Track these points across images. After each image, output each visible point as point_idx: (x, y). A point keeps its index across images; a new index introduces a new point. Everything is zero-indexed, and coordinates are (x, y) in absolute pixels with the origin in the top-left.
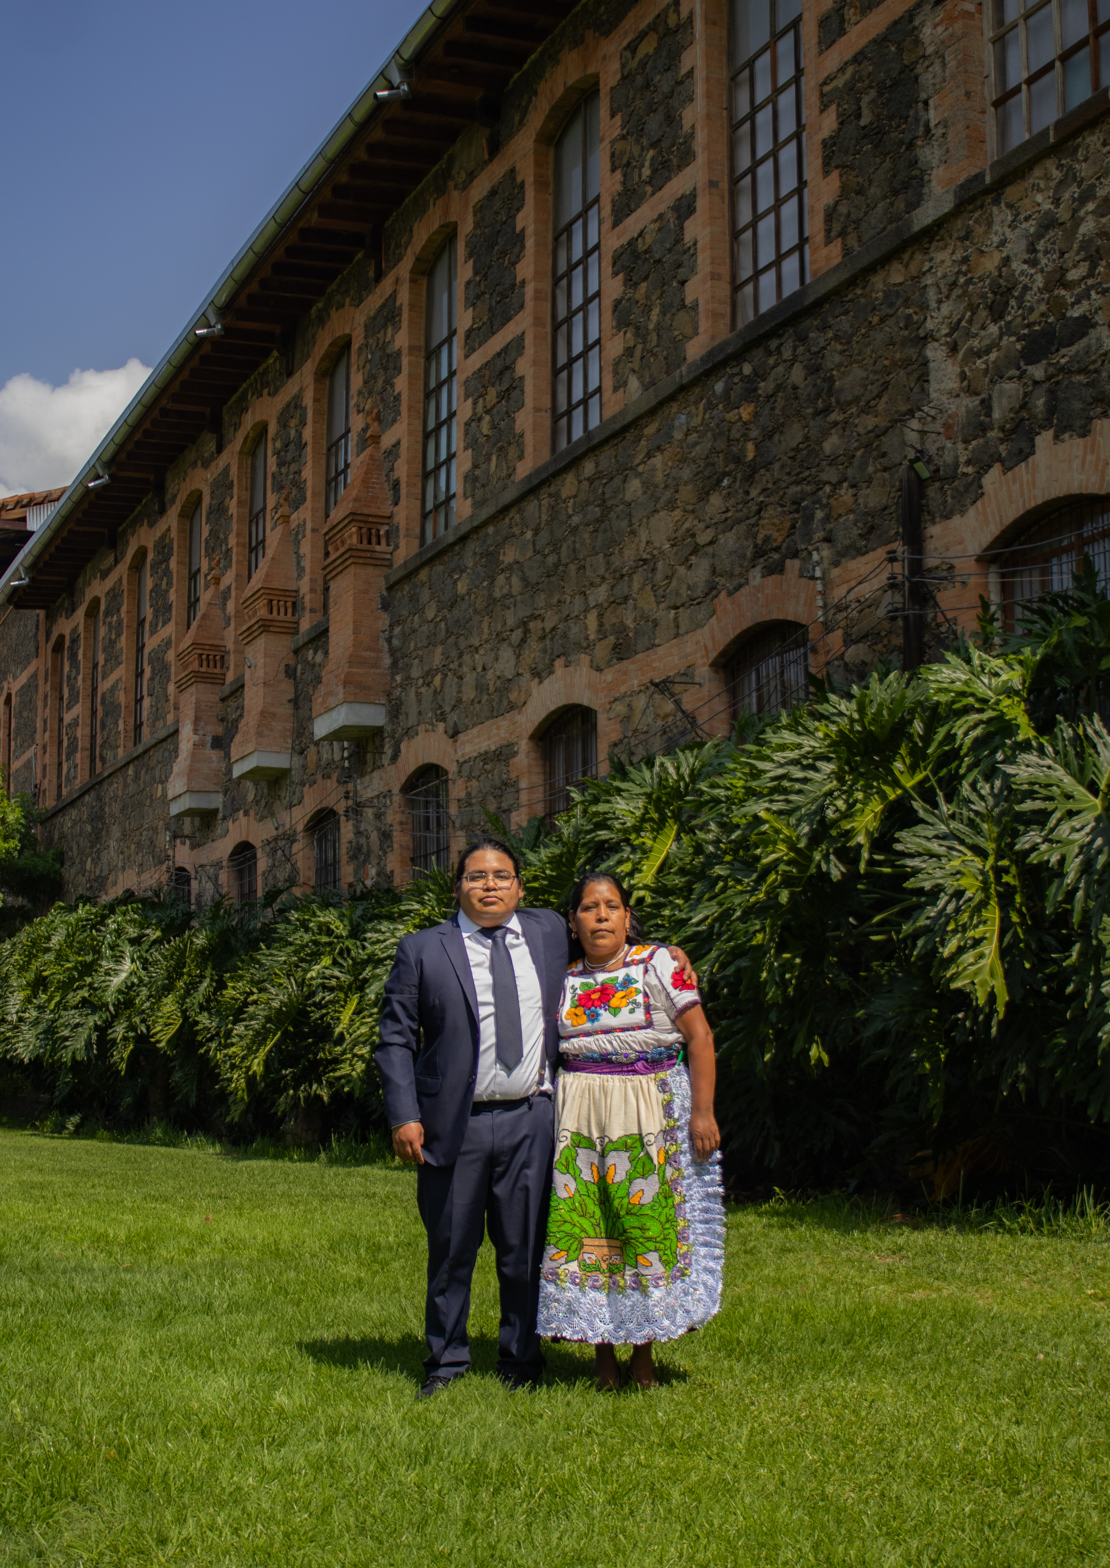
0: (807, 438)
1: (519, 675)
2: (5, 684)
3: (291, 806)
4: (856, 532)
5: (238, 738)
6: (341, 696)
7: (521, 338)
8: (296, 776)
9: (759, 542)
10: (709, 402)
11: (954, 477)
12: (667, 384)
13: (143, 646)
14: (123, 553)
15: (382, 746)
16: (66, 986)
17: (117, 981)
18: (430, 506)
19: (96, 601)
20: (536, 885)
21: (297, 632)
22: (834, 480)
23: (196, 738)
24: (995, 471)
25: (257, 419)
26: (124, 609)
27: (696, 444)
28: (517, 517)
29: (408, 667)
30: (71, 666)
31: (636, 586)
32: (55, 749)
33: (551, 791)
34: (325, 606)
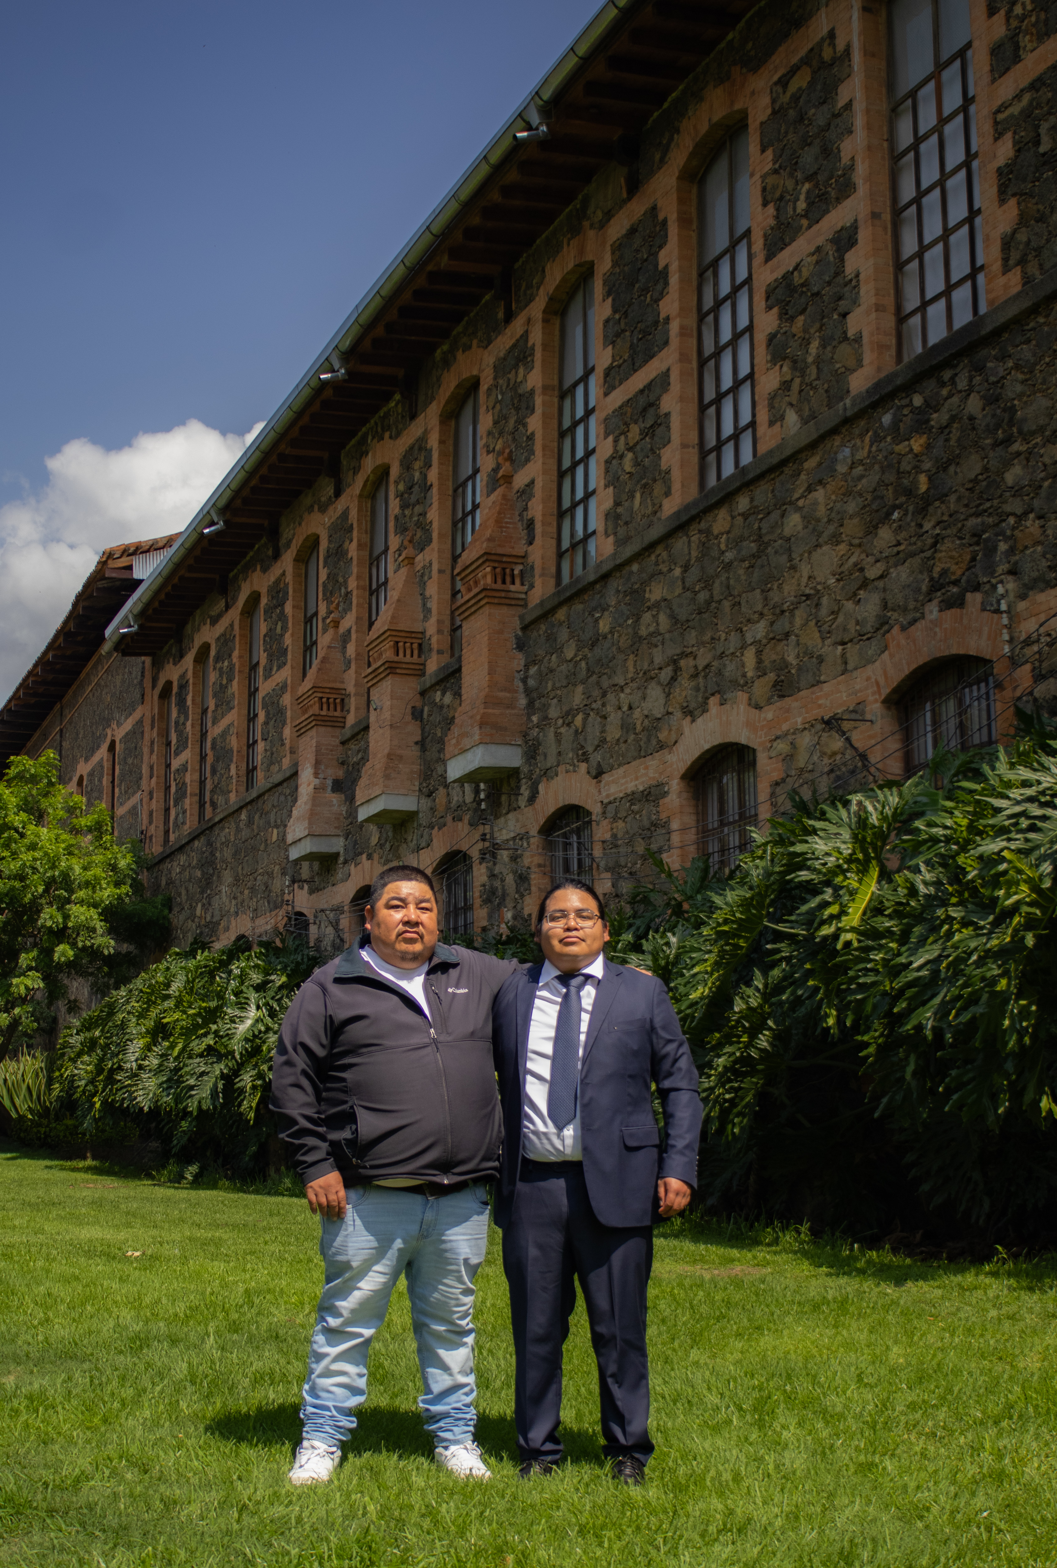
0: (986, 469)
1: (668, 713)
2: (109, 732)
3: (418, 849)
4: (1044, 564)
5: (363, 782)
6: (477, 737)
7: (666, 374)
8: (423, 819)
9: (935, 575)
10: (876, 434)
12: (829, 418)
13: (257, 690)
14: (235, 599)
15: (519, 788)
16: (189, 1033)
17: (243, 1028)
18: (566, 544)
19: (206, 647)
20: (726, 928)
21: (423, 674)
22: (1019, 511)
23: (317, 781)
25: (379, 462)
26: (236, 654)
27: (862, 477)
28: (665, 554)
29: (545, 707)
30: (179, 712)
31: (798, 622)
32: (162, 795)
33: (704, 832)
34: (452, 647)
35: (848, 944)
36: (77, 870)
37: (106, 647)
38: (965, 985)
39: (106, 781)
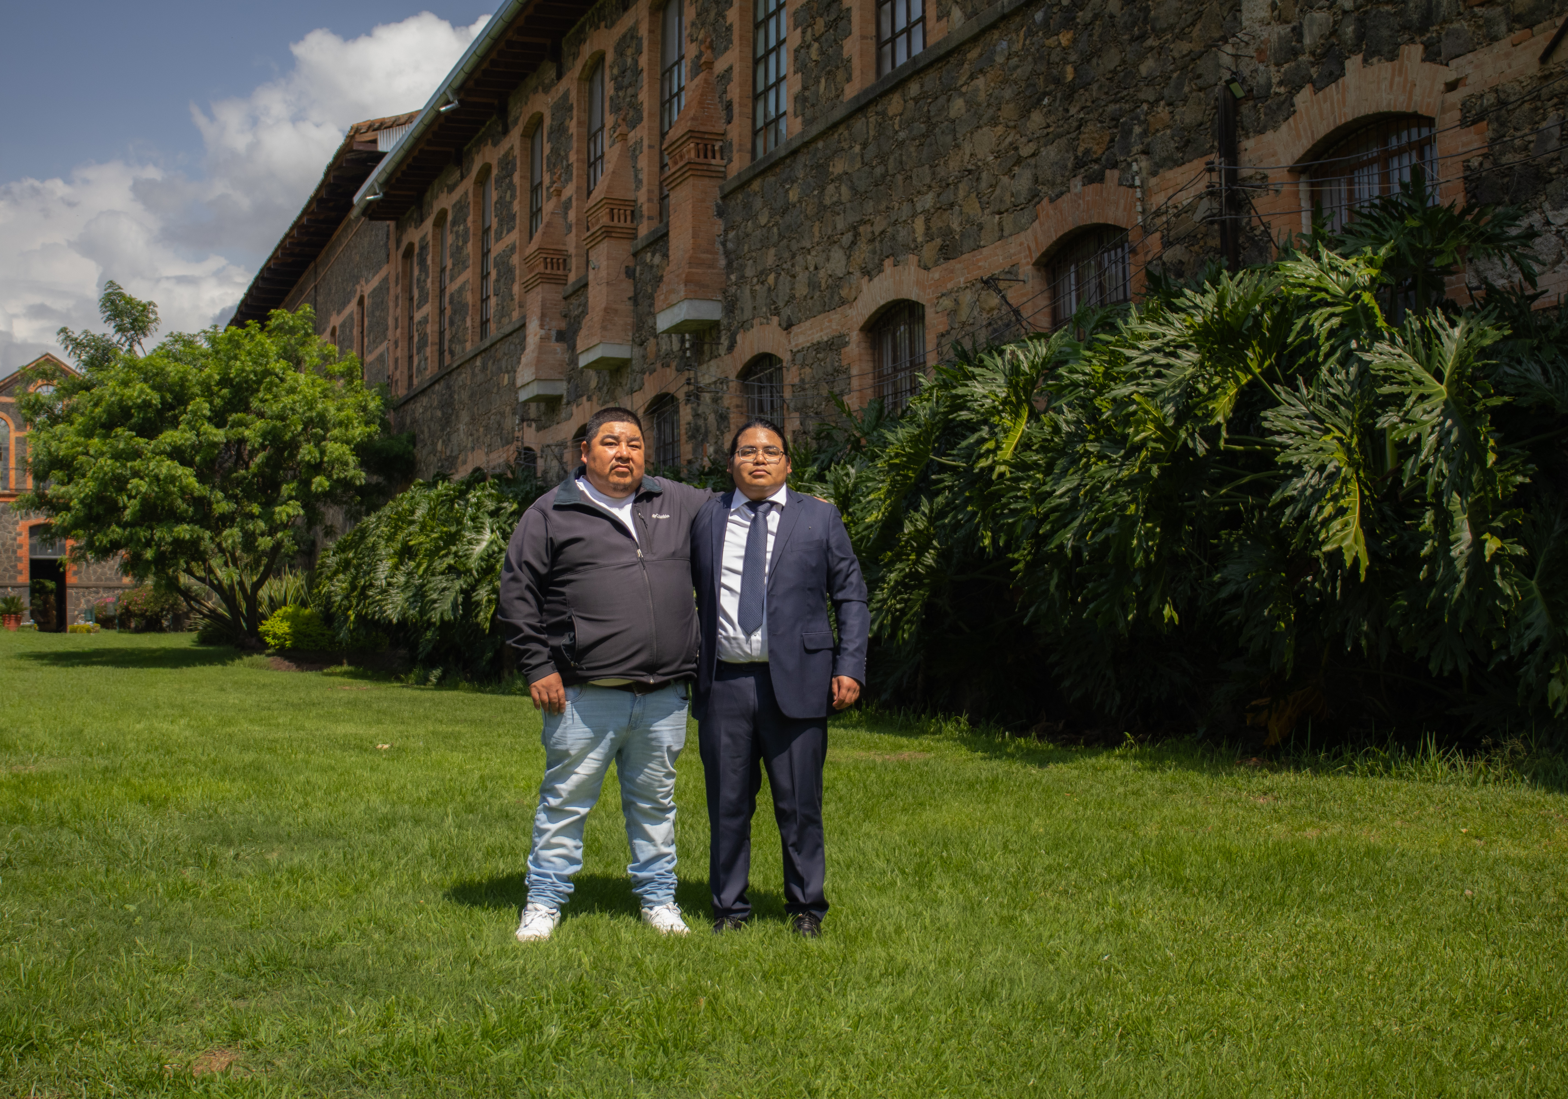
0: (1124, 62)
1: (849, 273)
2: (358, 288)
3: (632, 392)
4: (1173, 145)
5: (583, 333)
6: (682, 294)
8: (636, 365)
9: (1080, 154)
10: (1029, 30)
11: (1267, 97)
12: (989, 14)
13: (489, 251)
14: (469, 170)
15: (719, 338)
16: (432, 554)
17: (479, 549)
18: (760, 123)
19: (443, 213)
20: (896, 461)
21: (635, 237)
22: (1152, 99)
23: (543, 332)
24: (1307, 91)
25: (595, 49)
26: (470, 219)
27: (1017, 67)
28: (846, 133)
29: (742, 267)
30: (420, 271)
31: (961, 193)
32: (406, 344)
33: (880, 378)
34: (661, 214)
35: (1002, 475)
36: (332, 410)
37: (355, 213)
38: (1100, 510)
39: (356, 331)
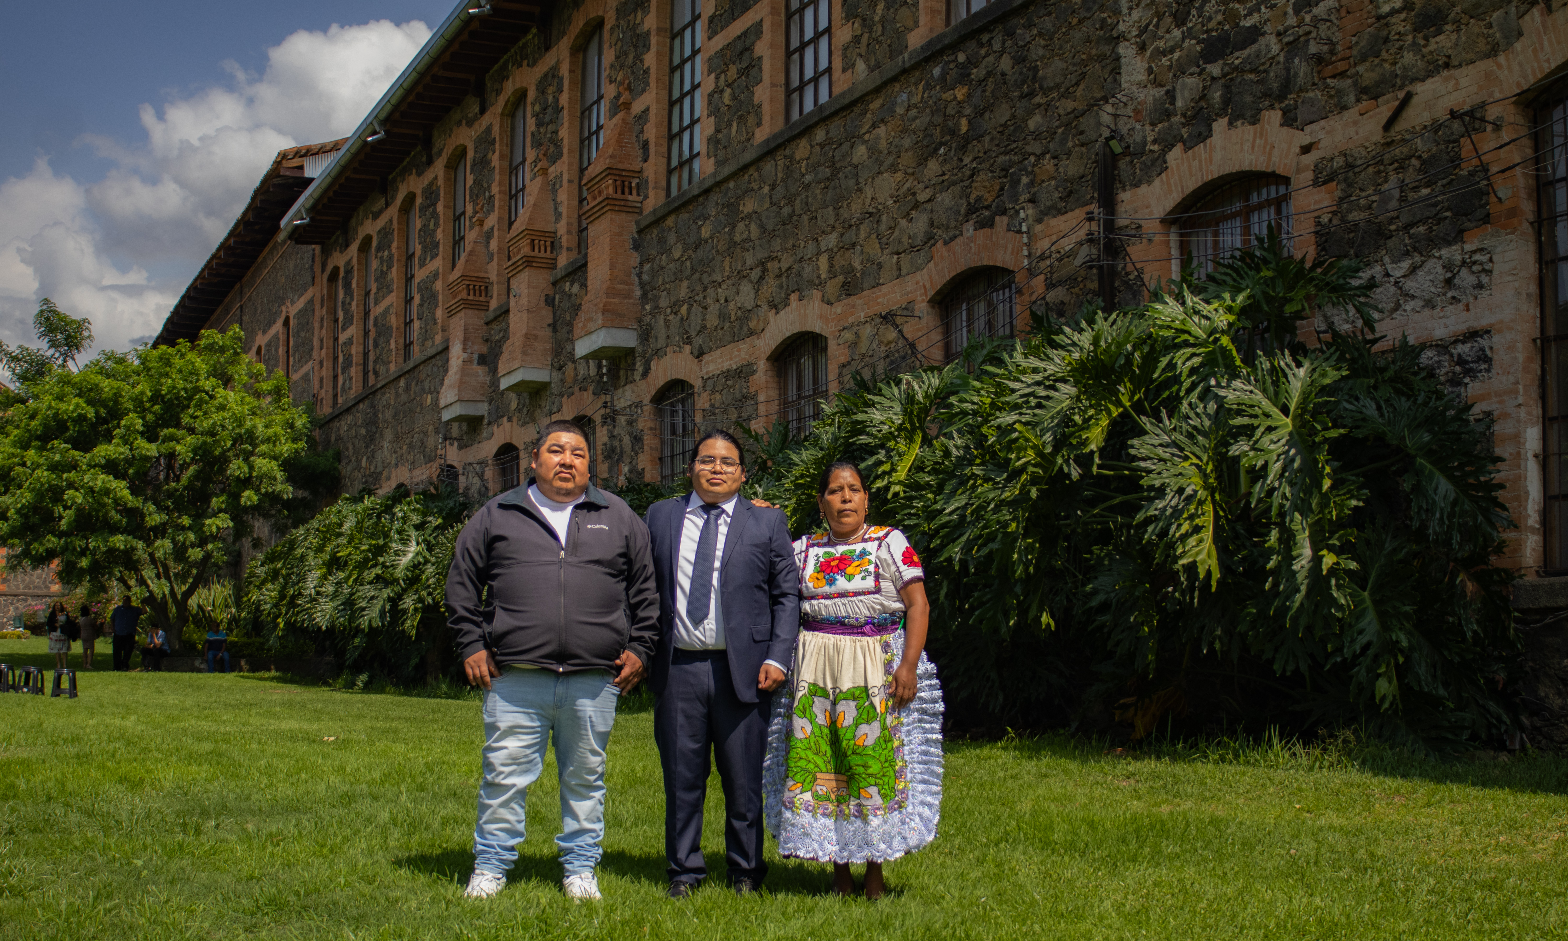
0: (1013, 116)
1: (757, 306)
2: (284, 309)
4: (1057, 195)
5: (504, 357)
6: (600, 322)
7: (760, 24)
8: (555, 388)
9: (972, 201)
10: (927, 83)
11: (1142, 154)
12: (891, 68)
13: (413, 276)
14: (394, 198)
15: (634, 364)
16: (361, 565)
17: (405, 560)
18: (675, 162)
19: (368, 239)
20: (802, 481)
21: (554, 267)
22: (1038, 152)
23: (465, 355)
24: (1178, 149)
25: (518, 86)
26: (394, 245)
27: (915, 118)
28: (756, 174)
29: (657, 298)
30: (345, 294)
31: (863, 234)
32: (331, 364)
33: (785, 404)
34: (579, 245)
35: (896, 495)
36: (260, 427)
37: (282, 236)
38: (984, 528)
39: (281, 351)
